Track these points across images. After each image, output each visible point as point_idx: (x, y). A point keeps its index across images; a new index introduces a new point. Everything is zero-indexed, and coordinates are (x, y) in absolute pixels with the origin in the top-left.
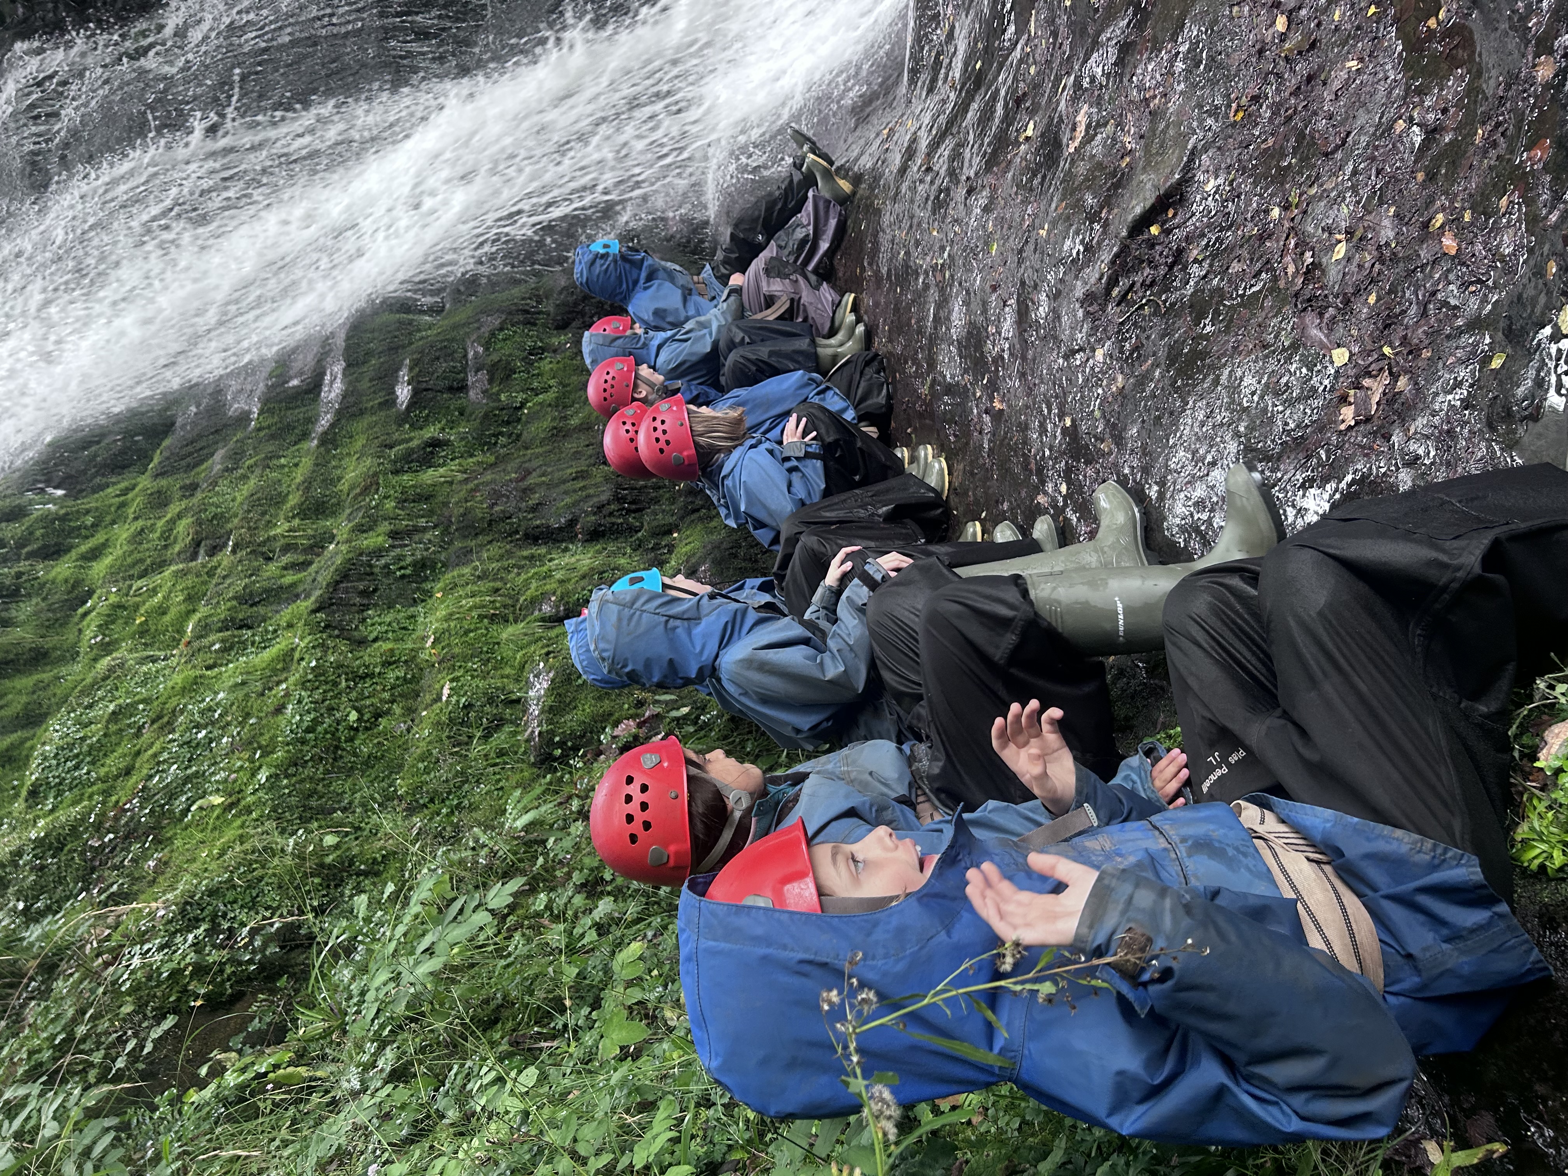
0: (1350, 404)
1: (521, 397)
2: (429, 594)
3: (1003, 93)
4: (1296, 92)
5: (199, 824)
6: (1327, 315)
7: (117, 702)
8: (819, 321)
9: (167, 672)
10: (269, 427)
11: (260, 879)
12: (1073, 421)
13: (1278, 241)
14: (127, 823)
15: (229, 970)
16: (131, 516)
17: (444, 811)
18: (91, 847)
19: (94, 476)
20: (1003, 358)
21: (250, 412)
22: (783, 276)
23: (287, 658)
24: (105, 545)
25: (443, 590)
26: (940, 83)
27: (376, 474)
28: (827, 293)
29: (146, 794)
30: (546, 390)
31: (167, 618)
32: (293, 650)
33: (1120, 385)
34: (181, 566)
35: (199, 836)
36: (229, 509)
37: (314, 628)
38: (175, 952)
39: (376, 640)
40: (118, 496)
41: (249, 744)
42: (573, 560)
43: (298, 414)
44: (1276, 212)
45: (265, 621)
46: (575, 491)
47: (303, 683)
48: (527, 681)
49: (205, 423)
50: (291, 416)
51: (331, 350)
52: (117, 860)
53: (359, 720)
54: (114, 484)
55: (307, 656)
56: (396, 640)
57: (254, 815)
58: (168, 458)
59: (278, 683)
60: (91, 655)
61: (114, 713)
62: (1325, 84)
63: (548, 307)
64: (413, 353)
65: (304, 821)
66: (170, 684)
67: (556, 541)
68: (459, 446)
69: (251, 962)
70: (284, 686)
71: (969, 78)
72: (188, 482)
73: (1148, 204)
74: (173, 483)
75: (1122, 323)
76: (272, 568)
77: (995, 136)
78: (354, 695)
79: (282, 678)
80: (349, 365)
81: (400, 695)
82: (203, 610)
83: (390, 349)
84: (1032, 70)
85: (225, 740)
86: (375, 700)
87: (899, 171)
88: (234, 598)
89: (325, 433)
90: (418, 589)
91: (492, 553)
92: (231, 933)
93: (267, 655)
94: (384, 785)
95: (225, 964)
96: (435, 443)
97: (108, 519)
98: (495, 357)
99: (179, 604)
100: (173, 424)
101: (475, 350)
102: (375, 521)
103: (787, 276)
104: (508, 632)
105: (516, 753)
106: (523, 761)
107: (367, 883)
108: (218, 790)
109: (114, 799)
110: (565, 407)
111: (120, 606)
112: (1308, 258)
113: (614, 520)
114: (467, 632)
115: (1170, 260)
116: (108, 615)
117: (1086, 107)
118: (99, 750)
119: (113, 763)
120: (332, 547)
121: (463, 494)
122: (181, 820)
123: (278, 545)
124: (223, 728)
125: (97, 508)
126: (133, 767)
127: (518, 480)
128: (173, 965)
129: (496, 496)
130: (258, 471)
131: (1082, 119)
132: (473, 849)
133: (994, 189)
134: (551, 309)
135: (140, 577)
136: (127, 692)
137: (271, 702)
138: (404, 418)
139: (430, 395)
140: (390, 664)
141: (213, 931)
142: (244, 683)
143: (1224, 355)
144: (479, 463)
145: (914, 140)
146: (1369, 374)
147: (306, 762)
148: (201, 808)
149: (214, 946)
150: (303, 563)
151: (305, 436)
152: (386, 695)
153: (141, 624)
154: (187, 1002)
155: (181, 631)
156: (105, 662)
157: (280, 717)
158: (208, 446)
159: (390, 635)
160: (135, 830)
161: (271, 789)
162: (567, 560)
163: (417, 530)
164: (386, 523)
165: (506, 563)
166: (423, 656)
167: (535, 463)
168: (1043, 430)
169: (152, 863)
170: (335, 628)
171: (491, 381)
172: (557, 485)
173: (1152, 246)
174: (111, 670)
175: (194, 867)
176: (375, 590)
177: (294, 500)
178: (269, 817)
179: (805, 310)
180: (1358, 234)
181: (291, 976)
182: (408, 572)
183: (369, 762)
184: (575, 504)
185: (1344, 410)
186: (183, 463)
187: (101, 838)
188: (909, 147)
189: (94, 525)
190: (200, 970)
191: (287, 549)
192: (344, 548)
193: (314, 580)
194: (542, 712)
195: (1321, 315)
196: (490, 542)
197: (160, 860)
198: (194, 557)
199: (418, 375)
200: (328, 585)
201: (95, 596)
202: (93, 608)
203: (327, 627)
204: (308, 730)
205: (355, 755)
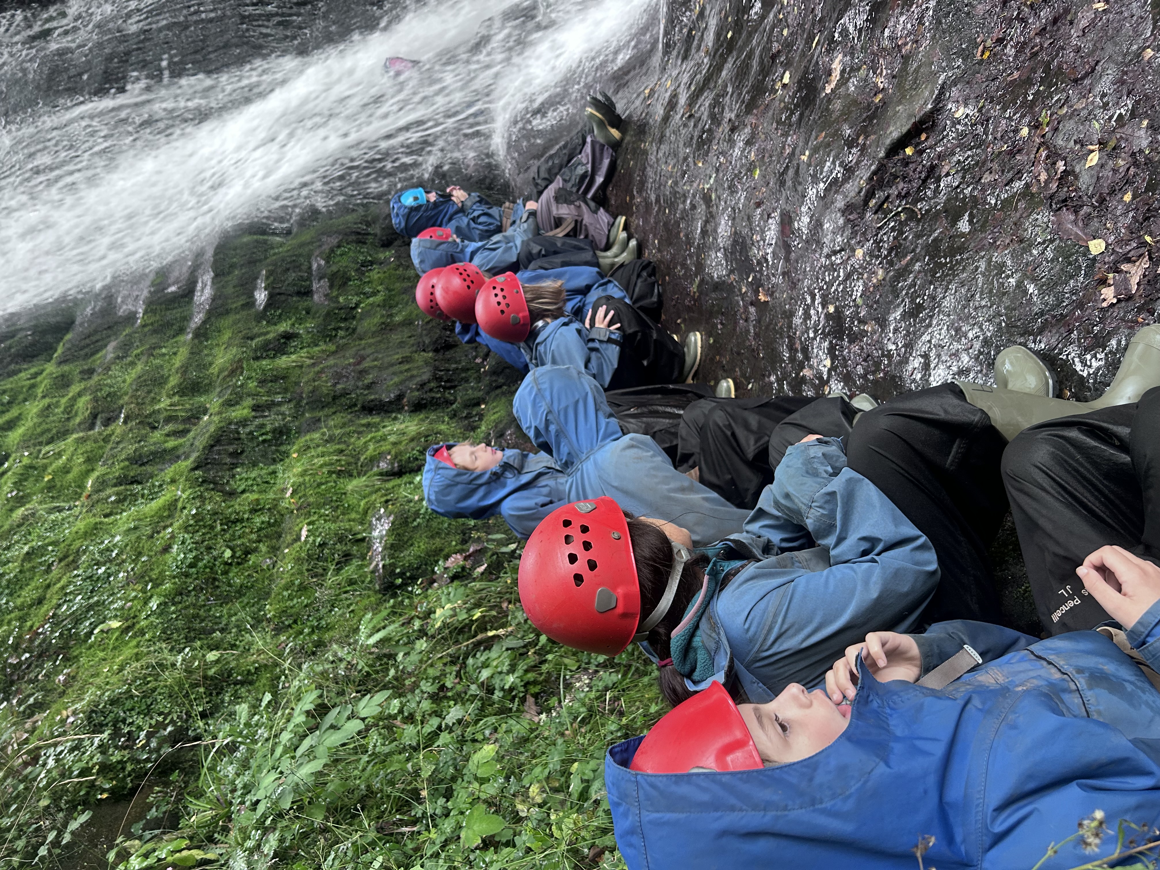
0: (1110, 285)
1: (355, 299)
2: (287, 454)
3: (757, 53)
4: (1042, 32)
5: (101, 645)
6: (1082, 212)
7: (30, 545)
8: (597, 238)
9: (71, 519)
10: (152, 324)
11: (154, 690)
12: (836, 308)
13: (1028, 154)
14: (40, 645)
15: (129, 767)
16: (40, 395)
17: (306, 630)
18: (11, 664)
19: (9, 364)
20: (767, 261)
21: (136, 313)
22: (570, 202)
23: (172, 507)
24: (19, 418)
25: (298, 451)
26: (693, 51)
27: (240, 360)
28: (603, 216)
29: (56, 621)
30: (374, 294)
31: (70, 476)
32: (176, 501)
33: (880, 277)
34: (81, 434)
35: (101, 654)
36: (120, 389)
37: (194, 483)
38: (84, 753)
39: (243, 492)
40: (29, 379)
41: (141, 577)
42: (403, 426)
43: (176, 313)
44: (1025, 131)
45: (152, 477)
46: (401, 372)
47: (186, 528)
48: (370, 523)
49: (99, 321)
50: (170, 315)
51: (201, 264)
52: (32, 675)
53: (233, 557)
54: (26, 370)
55: (188, 506)
56: (260, 492)
57: (147, 636)
58: (69, 349)
59: (165, 528)
60: (8, 507)
61: (28, 553)
62: (1071, 23)
63: (376, 229)
64: (268, 265)
65: (189, 640)
66: (74, 529)
67: (387, 412)
68: (307, 338)
69: (148, 760)
70: (170, 530)
71: (722, 46)
72: (86, 367)
73: (905, 130)
74: (73, 369)
75: (880, 228)
76: (157, 436)
77: (753, 86)
78: (227, 536)
79: (168, 523)
80: (217, 275)
81: (266, 536)
82: (100, 470)
83: (250, 263)
84: (785, 32)
85: (121, 575)
86: (245, 540)
87: (663, 119)
88: (127, 459)
89: (198, 328)
90: (277, 451)
91: (336, 422)
92: (131, 737)
93: (155, 505)
94: (255, 609)
95: (126, 762)
96: (288, 337)
97: (21, 397)
98: (334, 268)
99: (80, 464)
100: (73, 322)
101: (317, 263)
102: (241, 398)
103: (571, 203)
104: (353, 485)
105: (363, 582)
106: (369, 589)
107: (243, 691)
108: (116, 616)
109: (29, 624)
110: (390, 307)
111: (31, 467)
112: (1061, 166)
113: (433, 395)
114: (319, 485)
115: (923, 175)
116: (22, 474)
117: (840, 56)
118: (16, 584)
119: (28, 594)
120: (206, 418)
121: (311, 375)
122: (85, 641)
123: (162, 417)
124: (119, 565)
125: (12, 389)
126: (44, 598)
127: (355, 364)
128: (83, 764)
129: (338, 377)
130: (144, 358)
131: (837, 66)
132: (333, 662)
133: (755, 128)
134: (378, 231)
135: (48, 443)
136: (39, 536)
137: (159, 544)
138: (261, 316)
139: (283, 298)
140: (256, 511)
141: (116, 734)
142: (136, 528)
143: (982, 249)
144: (323, 351)
145: (674, 96)
146: (1128, 260)
147: (190, 592)
148: (102, 631)
149: (116, 747)
150: (182, 431)
151: (182, 330)
152: (254, 537)
153: (49, 481)
154: (95, 795)
155: (82, 486)
156: (20, 512)
157: (167, 556)
158: (103, 339)
159: (255, 488)
160: (47, 650)
161: (161, 614)
162: (397, 426)
163: (273, 404)
164: (250, 399)
165: (348, 430)
166: (284, 504)
167: (369, 351)
168: (807, 316)
169: (61, 678)
170: (210, 482)
171: (331, 287)
172: (387, 368)
173: (907, 164)
174: (25, 518)
175: (98, 681)
176: (242, 452)
177: (173, 381)
178: (160, 639)
179: (586, 230)
180: (1112, 144)
181: (182, 770)
182: (269, 437)
183: (240, 592)
184: (402, 382)
185: (1104, 291)
186: (82, 353)
187: (19, 657)
188: (670, 101)
189: (10, 403)
190: (105, 769)
191: (169, 420)
192: (216, 419)
193: (192, 445)
194: (385, 548)
195: (1076, 212)
196: (334, 413)
197: (68, 675)
198: (92, 426)
199: (273, 283)
200: (204, 448)
201: (11, 459)
202: (9, 469)
203: (204, 482)
204: (191, 566)
205: (230, 585)
